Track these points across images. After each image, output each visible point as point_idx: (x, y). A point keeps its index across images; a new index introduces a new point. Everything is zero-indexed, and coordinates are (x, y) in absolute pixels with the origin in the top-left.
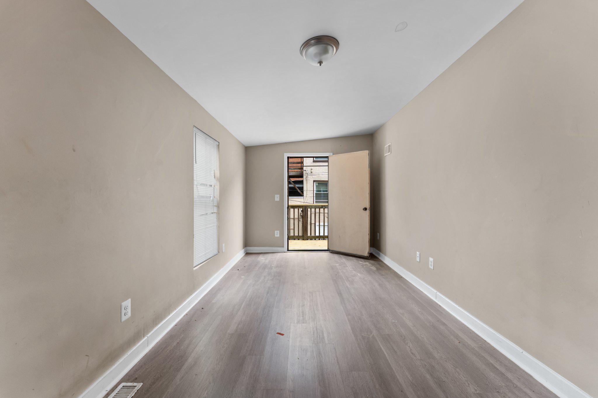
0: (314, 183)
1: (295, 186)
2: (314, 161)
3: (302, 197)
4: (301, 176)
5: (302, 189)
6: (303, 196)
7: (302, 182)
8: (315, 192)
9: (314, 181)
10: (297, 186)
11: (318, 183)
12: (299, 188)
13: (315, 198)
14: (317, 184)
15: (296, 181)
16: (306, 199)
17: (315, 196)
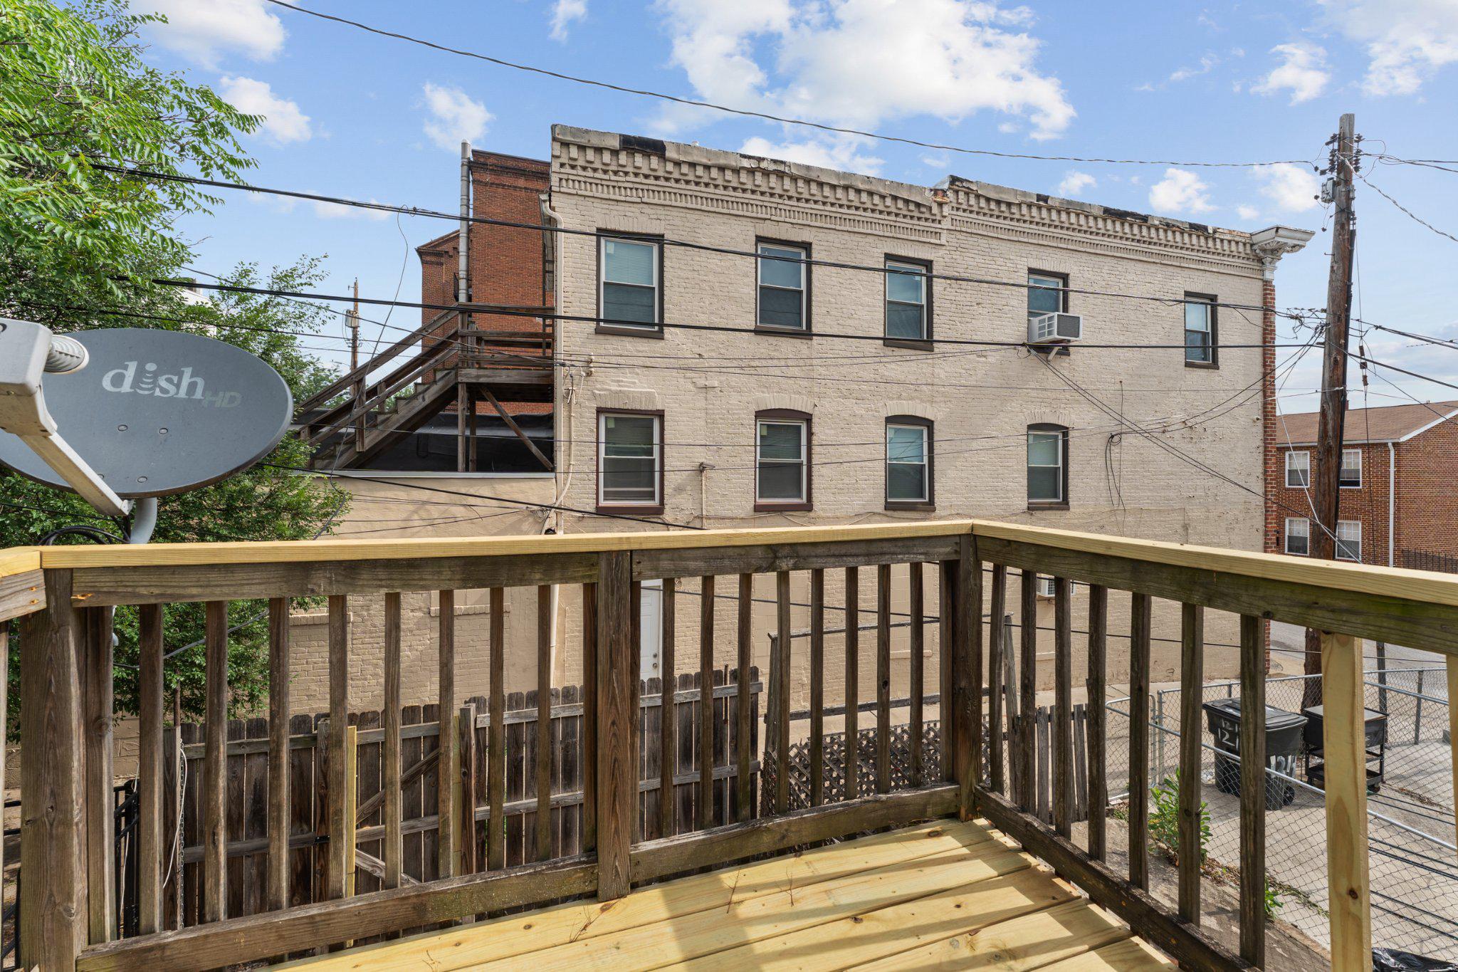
0: (598, 419)
1: (519, 435)
2: (599, 331)
3: (551, 475)
4: (544, 392)
5: (548, 447)
6: (553, 470)
7: (547, 422)
8: (602, 455)
9: (600, 411)
10: (527, 434)
11: (615, 418)
12: (537, 441)
13: (601, 476)
14: (612, 425)
15: (522, 416)
16: (565, 484)
17: (601, 469)
